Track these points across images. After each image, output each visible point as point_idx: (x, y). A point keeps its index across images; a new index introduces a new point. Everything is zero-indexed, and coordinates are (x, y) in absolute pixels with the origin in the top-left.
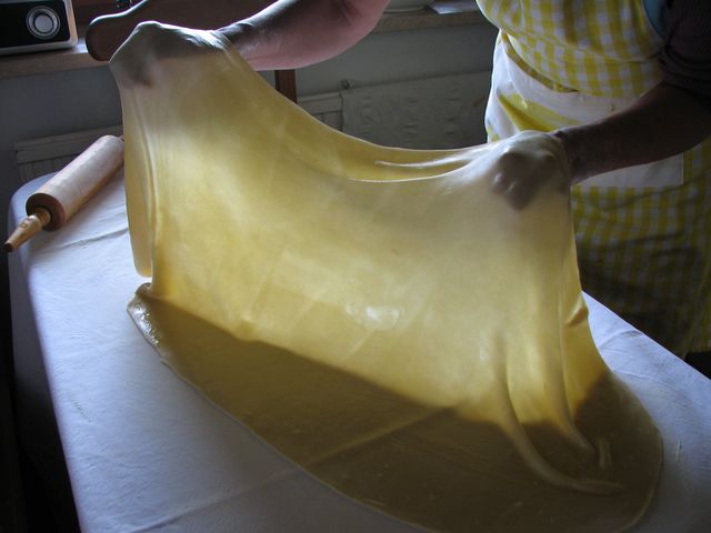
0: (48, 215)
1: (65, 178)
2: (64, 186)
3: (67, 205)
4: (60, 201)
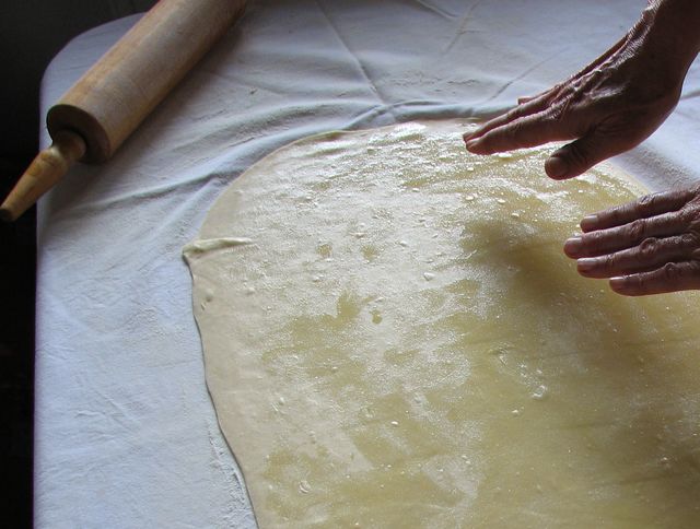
0: (81, 146)
3: (114, 133)
4: (100, 121)
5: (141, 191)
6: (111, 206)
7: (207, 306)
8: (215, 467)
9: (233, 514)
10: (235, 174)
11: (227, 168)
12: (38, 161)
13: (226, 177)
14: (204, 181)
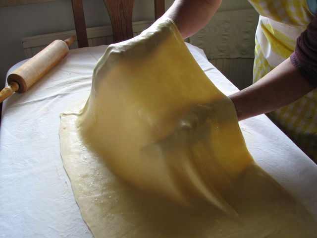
0: (18, 86)
1: (29, 65)
2: (28, 70)
3: (28, 81)
4: (24, 79)
5: (36, 99)
6: (26, 104)
7: (64, 130)
8: (59, 179)
9: (65, 195)
10: (65, 95)
11: (63, 93)
12: (4, 89)
13: (63, 95)
14: (56, 96)
